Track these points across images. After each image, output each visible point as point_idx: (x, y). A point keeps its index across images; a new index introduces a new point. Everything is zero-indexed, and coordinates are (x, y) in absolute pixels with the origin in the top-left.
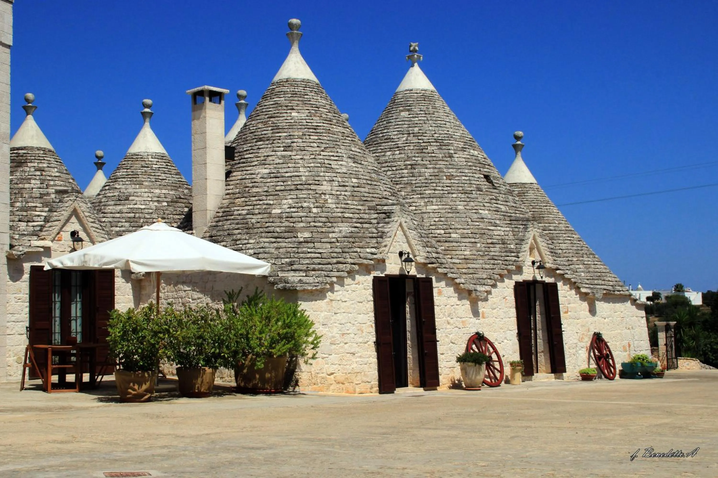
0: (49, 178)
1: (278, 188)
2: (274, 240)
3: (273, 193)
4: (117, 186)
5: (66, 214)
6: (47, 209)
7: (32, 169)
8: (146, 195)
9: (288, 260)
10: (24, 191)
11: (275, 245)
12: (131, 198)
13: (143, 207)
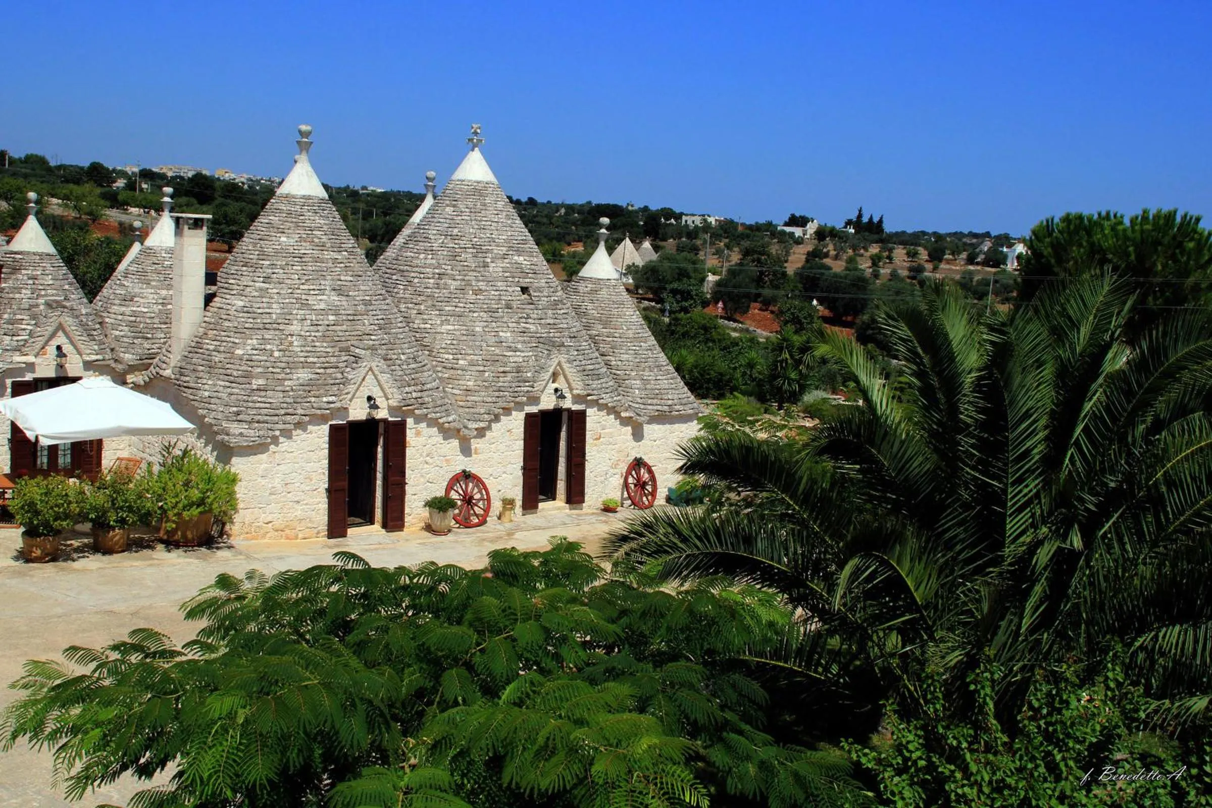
0: (41, 287)
1: (247, 325)
2: (228, 384)
3: (241, 330)
4: (125, 283)
5: (51, 329)
6: (33, 322)
7: (25, 278)
8: (152, 296)
9: (235, 409)
10: (13, 302)
11: (229, 390)
12: (136, 299)
13: (145, 310)
